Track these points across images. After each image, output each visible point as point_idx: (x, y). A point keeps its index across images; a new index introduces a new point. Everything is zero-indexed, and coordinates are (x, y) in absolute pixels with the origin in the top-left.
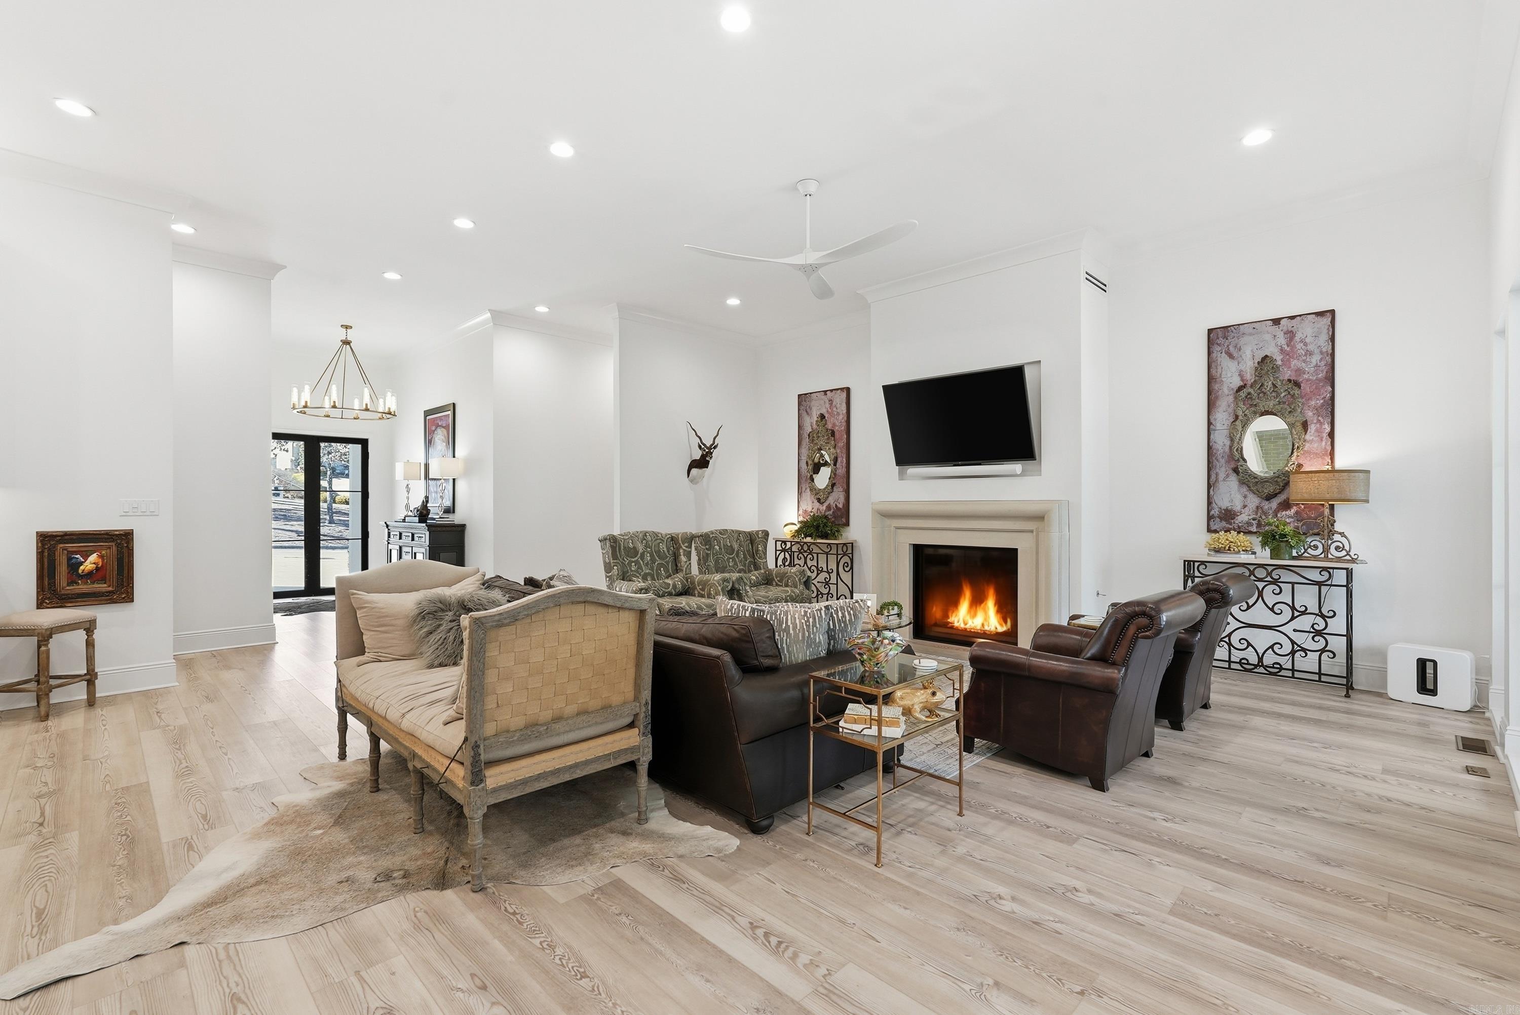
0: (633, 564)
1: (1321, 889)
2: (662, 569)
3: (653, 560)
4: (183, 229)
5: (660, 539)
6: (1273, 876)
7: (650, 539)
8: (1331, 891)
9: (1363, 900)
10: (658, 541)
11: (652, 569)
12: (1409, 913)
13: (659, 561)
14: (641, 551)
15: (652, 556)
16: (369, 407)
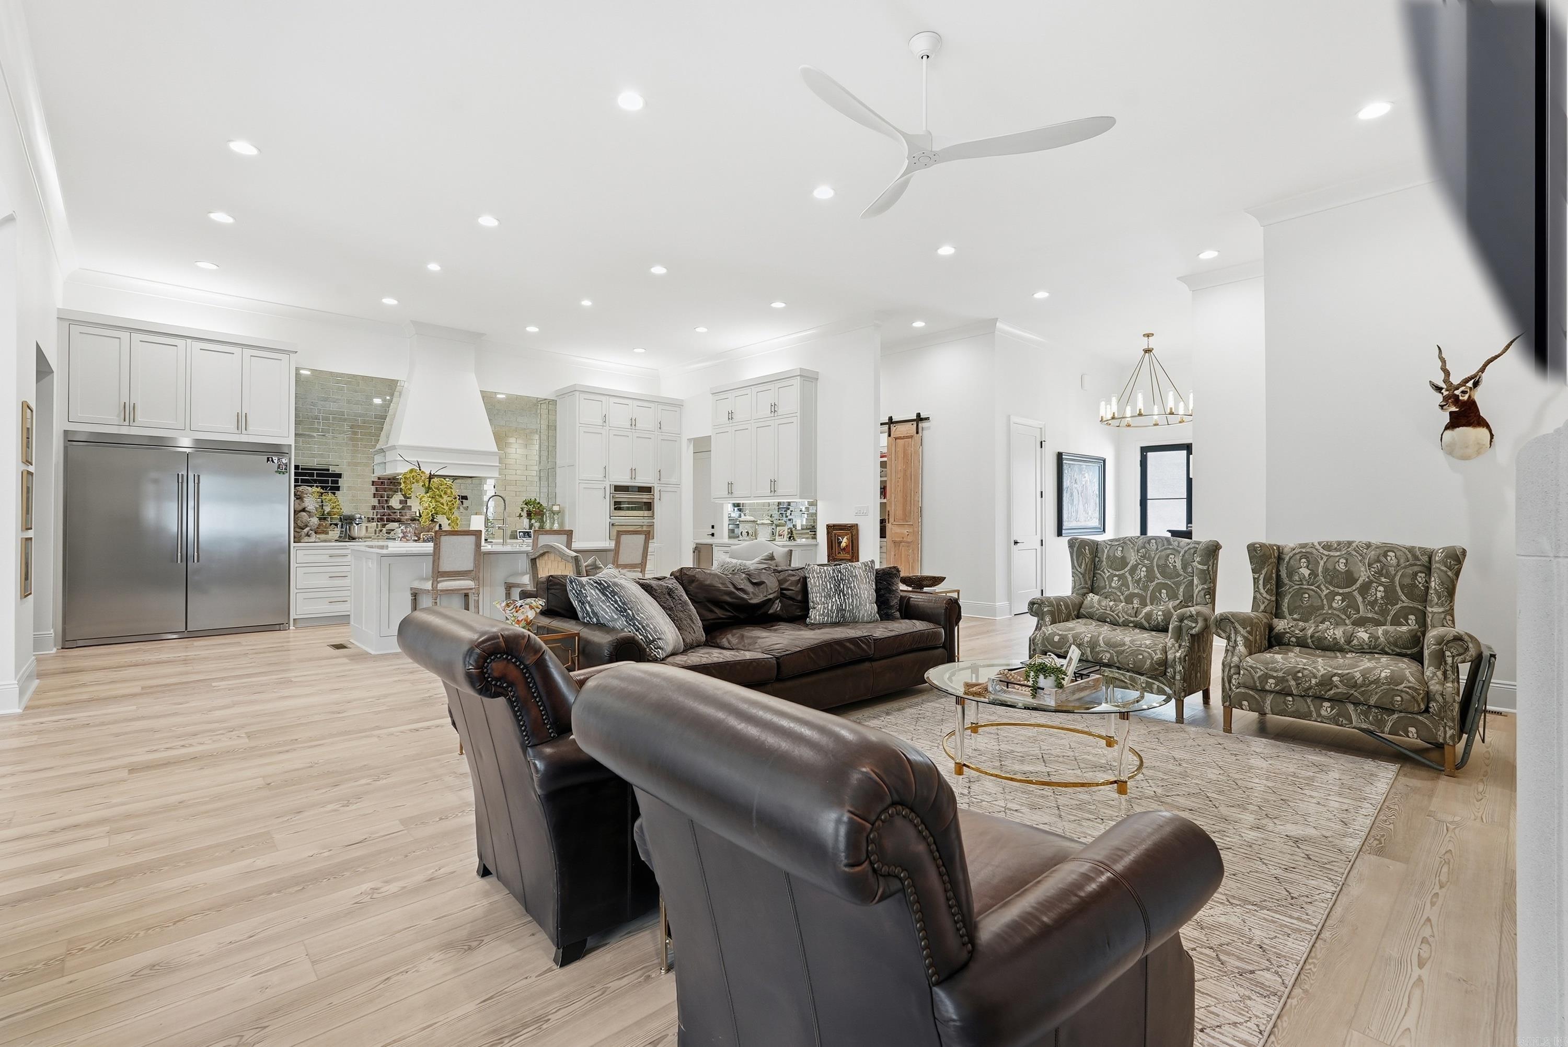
0: (1115, 579)
1: (150, 929)
2: (1164, 591)
3: (1150, 577)
4: (919, 324)
5: (1174, 549)
6: (209, 909)
7: (1154, 547)
8: (137, 934)
9: (97, 947)
10: (1169, 551)
11: (1145, 588)
12: (37, 967)
13: (1160, 579)
14: (1132, 562)
15: (1150, 570)
16: (1142, 412)
